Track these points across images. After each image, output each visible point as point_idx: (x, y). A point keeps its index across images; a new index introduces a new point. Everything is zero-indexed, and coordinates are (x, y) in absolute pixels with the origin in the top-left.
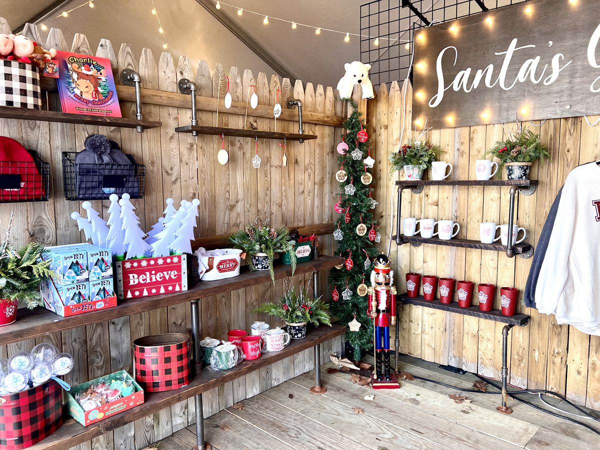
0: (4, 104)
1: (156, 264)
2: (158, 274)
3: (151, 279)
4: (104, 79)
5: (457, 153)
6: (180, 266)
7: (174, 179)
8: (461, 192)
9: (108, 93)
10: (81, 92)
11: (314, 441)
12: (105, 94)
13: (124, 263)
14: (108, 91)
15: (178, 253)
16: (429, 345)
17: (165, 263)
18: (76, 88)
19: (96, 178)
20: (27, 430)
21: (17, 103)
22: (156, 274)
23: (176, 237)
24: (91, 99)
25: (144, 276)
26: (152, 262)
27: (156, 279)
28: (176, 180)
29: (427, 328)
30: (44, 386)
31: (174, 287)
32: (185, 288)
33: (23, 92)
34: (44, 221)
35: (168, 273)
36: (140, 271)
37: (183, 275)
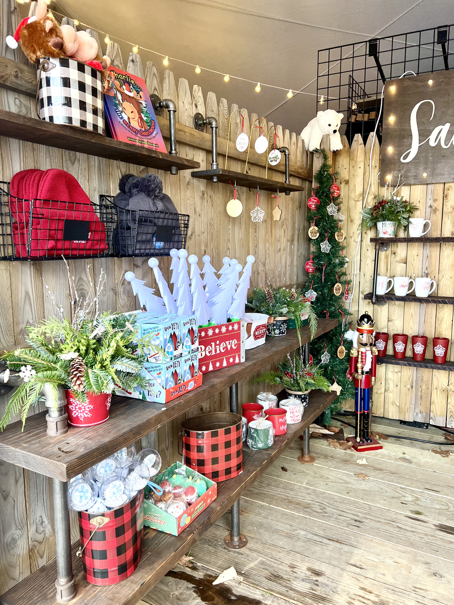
1: (220, 332)
2: (222, 345)
3: (216, 351)
4: (144, 104)
5: (429, 210)
8: (433, 249)
9: (151, 122)
10: (129, 118)
12: (148, 123)
14: (150, 119)
17: (227, 331)
18: (123, 113)
19: (150, 230)
24: (139, 128)
25: (210, 348)
26: (217, 331)
29: (391, 386)
31: (234, 359)
32: (243, 360)
34: (85, 284)
35: (229, 343)
36: (207, 342)
37: (241, 344)
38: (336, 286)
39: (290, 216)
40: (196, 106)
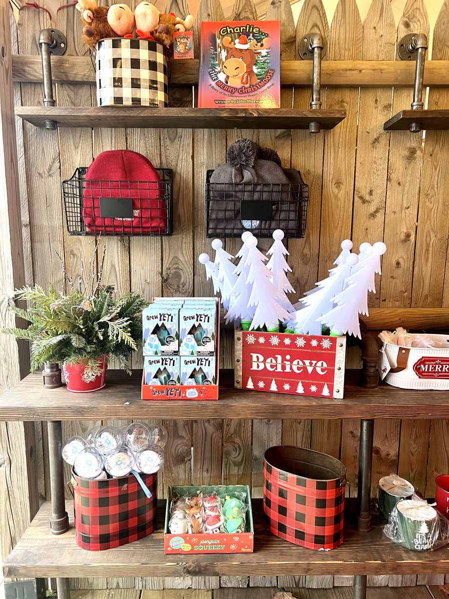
0: (112, 103)
1: (293, 344)
2: (295, 362)
3: (284, 367)
4: (264, 52)
6: (334, 356)
7: (372, 209)
9: (267, 72)
10: (228, 77)
12: (261, 75)
13: (245, 336)
14: (266, 70)
15: (334, 333)
17: (308, 345)
18: (222, 73)
19: (231, 206)
21: (127, 99)
22: (291, 361)
23: (335, 305)
24: (240, 85)
25: (274, 361)
26: (287, 341)
27: (291, 368)
28: (377, 211)
31: (320, 388)
32: (339, 394)
34: (181, 264)
35: (311, 364)
36: (268, 352)
37: (336, 371)
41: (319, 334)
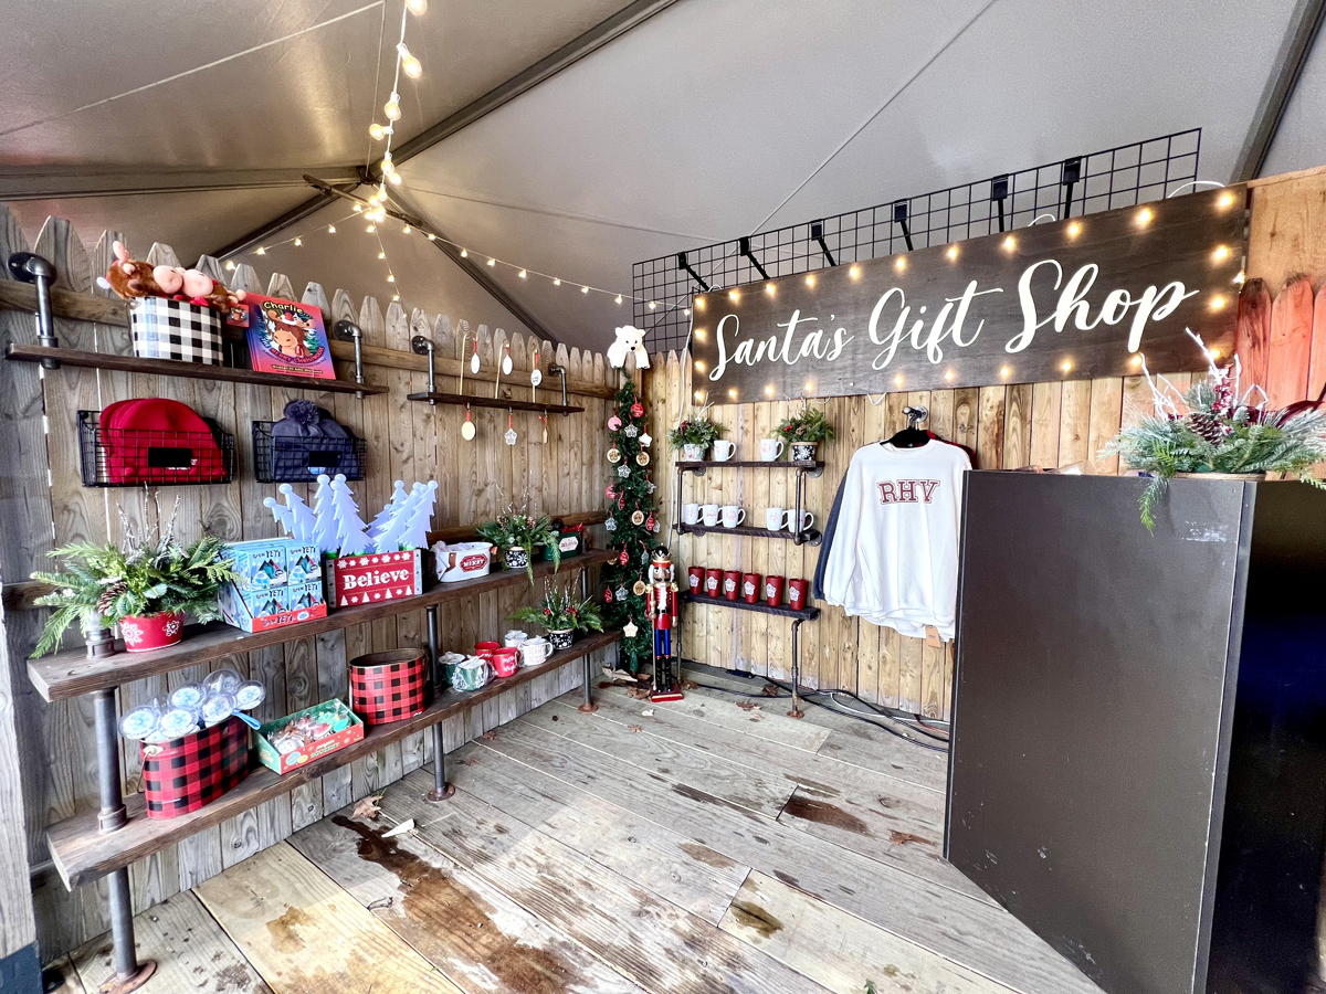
0: (168, 357)
1: (380, 562)
2: (383, 575)
3: (373, 581)
5: (741, 431)
6: (412, 564)
7: (405, 456)
8: (746, 474)
9: (317, 348)
10: (280, 346)
11: (583, 769)
13: (336, 562)
14: (317, 346)
15: (409, 548)
16: (715, 648)
17: (392, 560)
19: (299, 455)
20: (194, 787)
21: (187, 356)
22: (380, 575)
23: (407, 528)
24: (294, 355)
25: (365, 578)
26: (375, 560)
27: (380, 581)
28: (408, 459)
29: (712, 628)
30: (222, 725)
31: (404, 590)
32: (418, 591)
33: (197, 343)
34: (226, 510)
35: (396, 574)
36: (358, 571)
37: (415, 575)
38: (635, 514)
39: (584, 437)
40: (416, 329)
41: (397, 550)
